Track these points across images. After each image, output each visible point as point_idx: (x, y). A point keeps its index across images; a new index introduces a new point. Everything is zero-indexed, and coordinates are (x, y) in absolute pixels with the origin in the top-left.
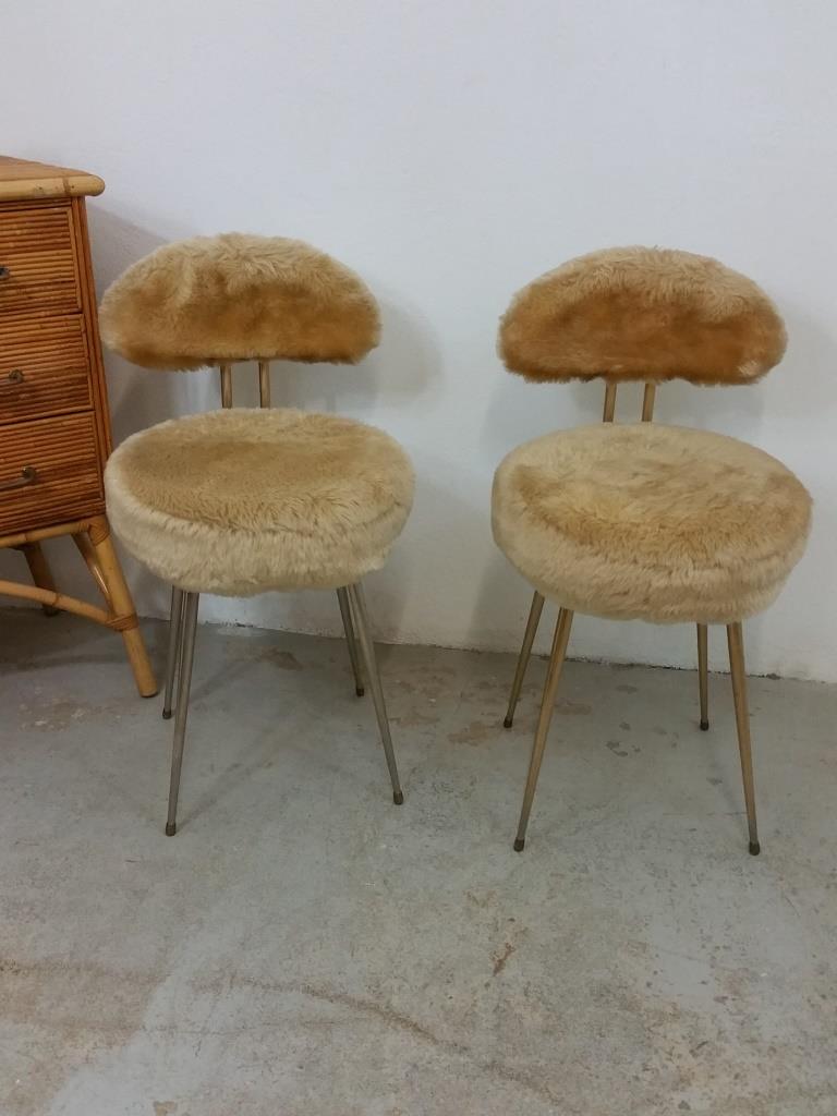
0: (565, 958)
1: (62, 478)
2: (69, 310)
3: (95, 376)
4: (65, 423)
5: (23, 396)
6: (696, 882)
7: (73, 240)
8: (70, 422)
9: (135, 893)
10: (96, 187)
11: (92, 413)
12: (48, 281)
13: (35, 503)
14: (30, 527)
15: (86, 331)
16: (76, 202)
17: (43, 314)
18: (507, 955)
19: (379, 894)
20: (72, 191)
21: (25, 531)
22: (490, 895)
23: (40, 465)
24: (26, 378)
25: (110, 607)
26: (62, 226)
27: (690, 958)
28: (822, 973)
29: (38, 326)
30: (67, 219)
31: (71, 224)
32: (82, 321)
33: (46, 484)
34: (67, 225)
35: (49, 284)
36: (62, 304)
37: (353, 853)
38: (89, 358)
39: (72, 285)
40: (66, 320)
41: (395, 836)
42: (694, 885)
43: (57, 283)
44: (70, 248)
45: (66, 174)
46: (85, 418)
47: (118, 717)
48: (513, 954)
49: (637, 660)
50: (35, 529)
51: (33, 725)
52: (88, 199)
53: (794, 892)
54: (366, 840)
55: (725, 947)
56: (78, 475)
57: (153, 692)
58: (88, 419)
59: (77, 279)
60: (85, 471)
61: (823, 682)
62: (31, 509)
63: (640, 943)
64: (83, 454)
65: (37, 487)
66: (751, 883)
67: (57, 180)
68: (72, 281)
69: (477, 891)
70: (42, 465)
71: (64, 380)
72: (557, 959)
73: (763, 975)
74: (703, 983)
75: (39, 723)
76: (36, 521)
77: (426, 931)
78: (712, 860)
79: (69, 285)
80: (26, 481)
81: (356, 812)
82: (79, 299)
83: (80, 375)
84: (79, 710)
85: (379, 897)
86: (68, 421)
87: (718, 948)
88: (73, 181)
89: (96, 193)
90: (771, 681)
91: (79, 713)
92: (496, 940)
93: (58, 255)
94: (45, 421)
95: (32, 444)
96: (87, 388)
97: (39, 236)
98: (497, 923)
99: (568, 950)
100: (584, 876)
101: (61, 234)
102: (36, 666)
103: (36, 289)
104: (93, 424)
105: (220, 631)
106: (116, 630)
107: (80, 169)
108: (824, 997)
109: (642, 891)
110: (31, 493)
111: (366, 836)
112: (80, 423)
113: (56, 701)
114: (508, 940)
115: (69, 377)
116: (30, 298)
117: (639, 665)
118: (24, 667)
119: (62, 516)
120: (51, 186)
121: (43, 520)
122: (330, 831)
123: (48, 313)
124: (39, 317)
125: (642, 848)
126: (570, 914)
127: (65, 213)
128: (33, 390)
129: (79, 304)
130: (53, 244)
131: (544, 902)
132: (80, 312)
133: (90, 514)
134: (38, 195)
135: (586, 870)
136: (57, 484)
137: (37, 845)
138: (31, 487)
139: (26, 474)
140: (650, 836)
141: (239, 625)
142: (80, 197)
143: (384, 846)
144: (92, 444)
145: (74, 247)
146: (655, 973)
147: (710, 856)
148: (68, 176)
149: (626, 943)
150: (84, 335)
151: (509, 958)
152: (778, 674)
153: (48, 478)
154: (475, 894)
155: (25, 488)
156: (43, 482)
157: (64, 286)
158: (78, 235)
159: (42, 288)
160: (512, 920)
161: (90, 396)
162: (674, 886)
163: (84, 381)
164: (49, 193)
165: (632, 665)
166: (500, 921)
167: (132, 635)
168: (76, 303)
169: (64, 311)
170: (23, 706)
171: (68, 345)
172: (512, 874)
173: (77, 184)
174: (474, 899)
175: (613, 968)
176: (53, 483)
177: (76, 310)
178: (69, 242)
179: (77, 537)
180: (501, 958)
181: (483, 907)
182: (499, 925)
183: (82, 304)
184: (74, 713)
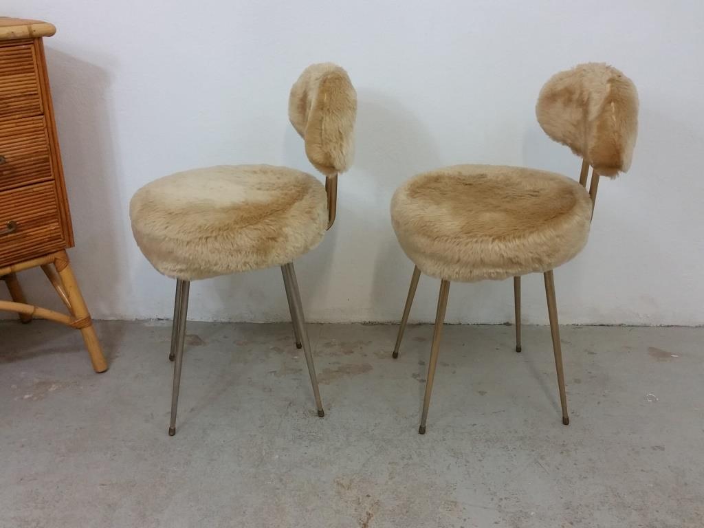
0: (406, 517)
1: (33, 228)
2: (34, 114)
3: (54, 158)
4: (35, 190)
5: (5, 173)
6: (481, 458)
7: (35, 66)
8: (38, 189)
9: (109, 506)
10: (50, 30)
11: (53, 182)
12: (20, 94)
13: (16, 245)
14: (14, 261)
15: (47, 126)
16: (36, 41)
17: (17, 117)
18: (368, 519)
19: (278, 489)
20: (34, 33)
21: (10, 265)
22: (351, 481)
23: (19, 219)
24: (7, 160)
25: (72, 313)
26: (28, 57)
27: (485, 508)
28: (568, 508)
29: (14, 125)
30: (31, 53)
31: (34, 56)
32: (44, 120)
33: (24, 232)
34: (31, 57)
35: (20, 96)
36: (29, 109)
37: (257, 463)
38: (50, 145)
39: (36, 96)
40: (33, 120)
41: (283, 449)
42: (480, 461)
43: (26, 95)
44: (33, 72)
45: (29, 23)
46: (48, 186)
47: (82, 388)
48: (372, 518)
49: (423, 321)
50: (19, 262)
51: (22, 399)
52: (45, 39)
53: (542, 458)
54: (264, 454)
55: (505, 498)
56: (45, 224)
57: (105, 369)
58: (51, 186)
59: (39, 91)
60: (50, 221)
61: (538, 325)
62: (14, 250)
63: (452, 502)
64: (48, 210)
65: (18, 234)
66: (515, 455)
67: (24, 26)
68: (35, 94)
69: (343, 479)
70: (20, 219)
71: (34, 161)
72: (401, 518)
73: (532, 513)
74: (496, 523)
75: (27, 396)
76: (18, 258)
77: (313, 510)
78: (489, 443)
79: (33, 97)
80: (10, 230)
81: (255, 435)
82: (41, 105)
83: (44, 156)
84: (53, 386)
85: (278, 491)
86: (37, 188)
87: (501, 499)
88: (34, 27)
89: (50, 34)
90: (506, 327)
91: (53, 388)
92: (360, 510)
93: (25, 76)
94: (21, 189)
95: (13, 205)
96: (49, 165)
97: (12, 65)
98: (359, 499)
99: (407, 512)
100: (410, 462)
101: (28, 62)
102: (20, 358)
103: (13, 100)
104: (55, 189)
105: (147, 325)
106: (77, 328)
107: (38, 20)
108: (572, 523)
109: (448, 468)
110: (14, 239)
111: (264, 451)
112: (46, 189)
113: (37, 380)
114: (367, 510)
115: (37, 158)
116: (8, 106)
117: (425, 324)
118: (11, 360)
119: (36, 253)
120: (20, 31)
121: (24, 256)
122: (239, 450)
123: (21, 116)
124: (14, 119)
125: (444, 440)
126: (405, 487)
127: (30, 49)
128: (12, 168)
129: (42, 109)
130: (22, 69)
131: (387, 482)
132: (42, 115)
133: (55, 250)
134: (11, 37)
135: (410, 458)
136: (31, 231)
137: (35, 479)
138: (13, 235)
139: (10, 226)
140: (448, 432)
141: (159, 319)
142: (39, 38)
143: (277, 457)
144: (55, 203)
145: (37, 71)
146: (465, 520)
147: (487, 441)
148: (31, 24)
149: (443, 503)
150: (46, 130)
151: (370, 521)
152: (510, 322)
153: (26, 227)
154: (341, 482)
155: (9, 236)
156: (22, 231)
157: (30, 97)
158: (39, 63)
159: (16, 99)
160: (368, 496)
161: (52, 170)
162: (468, 462)
163: (47, 160)
164: (18, 35)
165: (420, 324)
166: (361, 498)
167: (88, 331)
168: (39, 108)
169: (32, 114)
170: (14, 386)
171: (35, 136)
172: (364, 465)
173: (37, 29)
174: (342, 485)
175: (437, 520)
176: (28, 231)
177: (39, 113)
178: (33, 68)
179: (45, 267)
180: (365, 521)
181: (348, 489)
182: (361, 501)
183: (44, 108)
184: (50, 388)
